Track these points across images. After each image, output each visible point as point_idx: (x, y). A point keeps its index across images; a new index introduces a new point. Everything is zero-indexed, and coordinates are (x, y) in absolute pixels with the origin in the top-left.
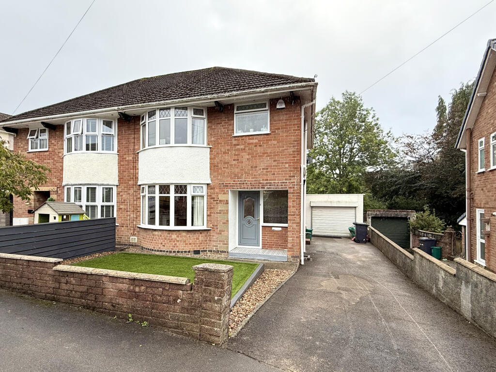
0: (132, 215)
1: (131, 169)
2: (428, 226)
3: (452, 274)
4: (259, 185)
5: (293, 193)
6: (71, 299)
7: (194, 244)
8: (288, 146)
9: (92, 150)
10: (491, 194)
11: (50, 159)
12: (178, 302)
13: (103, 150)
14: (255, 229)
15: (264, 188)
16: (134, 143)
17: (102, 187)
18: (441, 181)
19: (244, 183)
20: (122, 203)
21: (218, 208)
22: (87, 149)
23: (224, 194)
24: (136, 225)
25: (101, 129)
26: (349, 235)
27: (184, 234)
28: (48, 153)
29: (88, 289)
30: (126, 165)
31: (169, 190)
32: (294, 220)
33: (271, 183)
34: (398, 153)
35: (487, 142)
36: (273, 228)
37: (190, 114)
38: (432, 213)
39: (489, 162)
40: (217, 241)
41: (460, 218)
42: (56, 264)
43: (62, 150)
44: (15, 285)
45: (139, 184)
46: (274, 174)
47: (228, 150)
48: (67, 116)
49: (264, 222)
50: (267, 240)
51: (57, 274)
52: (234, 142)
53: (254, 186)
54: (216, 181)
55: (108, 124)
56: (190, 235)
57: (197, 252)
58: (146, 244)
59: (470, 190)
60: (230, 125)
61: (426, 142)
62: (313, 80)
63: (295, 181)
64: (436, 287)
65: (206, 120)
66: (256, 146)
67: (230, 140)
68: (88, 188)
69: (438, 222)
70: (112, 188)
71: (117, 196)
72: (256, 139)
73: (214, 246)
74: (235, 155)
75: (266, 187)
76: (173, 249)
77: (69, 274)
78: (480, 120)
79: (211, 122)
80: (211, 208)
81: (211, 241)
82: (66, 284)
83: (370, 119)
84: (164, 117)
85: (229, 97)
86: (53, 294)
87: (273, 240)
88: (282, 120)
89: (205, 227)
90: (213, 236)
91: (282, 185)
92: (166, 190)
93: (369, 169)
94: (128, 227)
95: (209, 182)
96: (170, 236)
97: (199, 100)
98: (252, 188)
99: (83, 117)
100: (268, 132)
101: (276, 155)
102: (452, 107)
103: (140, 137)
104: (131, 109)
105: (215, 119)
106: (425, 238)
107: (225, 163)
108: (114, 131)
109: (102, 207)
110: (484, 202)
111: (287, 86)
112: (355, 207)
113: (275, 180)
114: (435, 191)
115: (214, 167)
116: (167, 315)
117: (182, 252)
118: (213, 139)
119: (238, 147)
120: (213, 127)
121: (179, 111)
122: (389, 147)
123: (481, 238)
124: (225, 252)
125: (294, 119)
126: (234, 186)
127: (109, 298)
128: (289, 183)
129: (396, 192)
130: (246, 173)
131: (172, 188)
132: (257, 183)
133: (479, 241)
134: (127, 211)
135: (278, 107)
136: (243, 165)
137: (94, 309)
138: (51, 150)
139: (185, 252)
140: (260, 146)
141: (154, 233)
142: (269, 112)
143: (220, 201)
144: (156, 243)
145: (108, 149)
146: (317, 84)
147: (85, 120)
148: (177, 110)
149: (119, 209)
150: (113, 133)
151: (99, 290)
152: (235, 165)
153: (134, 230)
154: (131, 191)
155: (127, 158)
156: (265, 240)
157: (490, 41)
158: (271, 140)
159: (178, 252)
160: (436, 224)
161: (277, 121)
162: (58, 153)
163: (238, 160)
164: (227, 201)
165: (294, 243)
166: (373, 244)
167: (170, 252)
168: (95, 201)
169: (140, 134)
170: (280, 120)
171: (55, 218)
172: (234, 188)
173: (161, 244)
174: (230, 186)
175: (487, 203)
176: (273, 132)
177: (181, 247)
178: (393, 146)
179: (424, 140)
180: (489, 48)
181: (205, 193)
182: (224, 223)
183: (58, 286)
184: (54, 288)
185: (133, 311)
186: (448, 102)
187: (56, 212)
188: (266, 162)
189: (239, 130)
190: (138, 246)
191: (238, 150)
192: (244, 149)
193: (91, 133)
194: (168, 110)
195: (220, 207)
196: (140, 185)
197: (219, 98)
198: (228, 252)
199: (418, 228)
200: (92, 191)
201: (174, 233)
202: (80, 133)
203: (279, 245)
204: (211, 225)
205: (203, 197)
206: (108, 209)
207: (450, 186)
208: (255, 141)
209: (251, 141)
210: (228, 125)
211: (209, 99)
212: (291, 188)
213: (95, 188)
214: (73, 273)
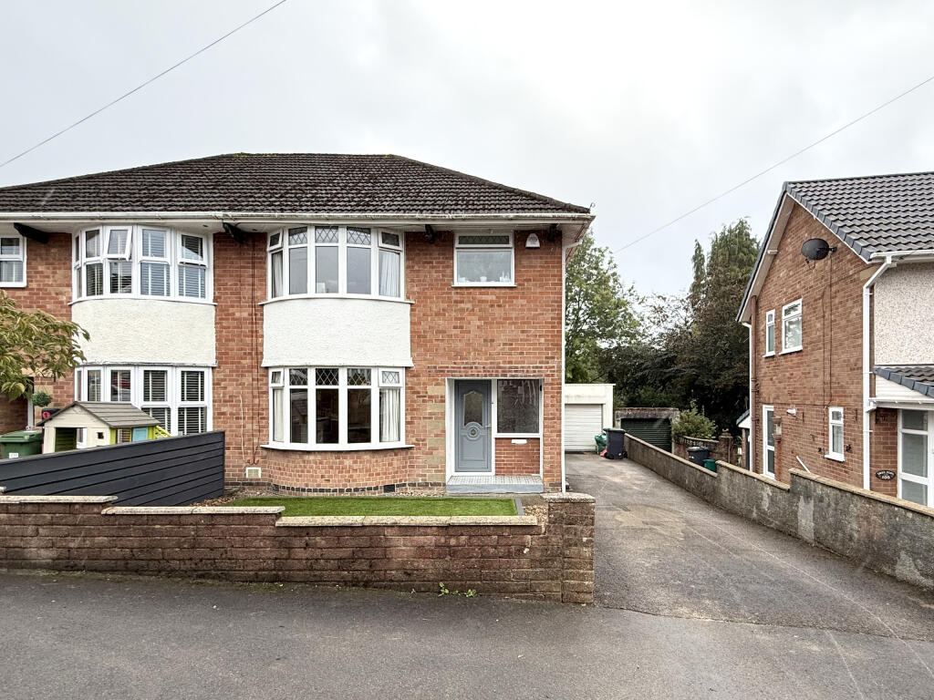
0: (249, 426)
1: (245, 336)
2: (696, 431)
3: (784, 490)
4: (497, 371)
5: (552, 384)
6: (317, 573)
7: (385, 474)
8: (544, 310)
9: (154, 293)
10: (782, 385)
11: (30, 307)
12: (525, 552)
13: (181, 294)
14: (484, 444)
15: (506, 376)
16: (253, 285)
17: (179, 370)
18: (702, 366)
19: (472, 368)
20: (225, 401)
21: (426, 409)
22: (114, 289)
23: (437, 384)
24: (259, 444)
25: (175, 252)
26: (594, 448)
27: (367, 457)
28: (26, 293)
29: (353, 553)
30: (234, 327)
31: (337, 377)
32: (553, 427)
33: (517, 368)
34: (643, 320)
35: (778, 317)
36: (513, 441)
37: (375, 241)
38: (700, 411)
39: (780, 343)
40: (425, 467)
41: (741, 418)
42: (279, 515)
43: (68, 289)
44: (175, 564)
45: (264, 365)
46: (522, 353)
47: (443, 310)
48: (92, 218)
49: (498, 432)
50: (503, 461)
51: (285, 533)
52: (455, 297)
53: (489, 371)
54: (423, 363)
55: (192, 243)
56: (379, 458)
57: (389, 488)
58: (288, 479)
59: (755, 380)
60: (448, 267)
61: (682, 307)
62: (587, 211)
63: (555, 365)
64: (758, 507)
65: (402, 255)
66: (492, 306)
67: (447, 293)
68: (146, 373)
69: (709, 424)
70: (202, 373)
71: (214, 389)
72: (492, 294)
73: (419, 475)
74: (456, 319)
75: (508, 374)
76: (346, 485)
77: (311, 531)
78: (769, 285)
79: (412, 259)
80: (412, 410)
81: (413, 467)
82: (305, 548)
83: (604, 266)
84: (324, 241)
85: (453, 219)
86: (274, 570)
87: (514, 461)
88: (535, 267)
89: (402, 444)
90: (417, 458)
91: (535, 372)
92: (331, 377)
93: (603, 344)
94: (240, 448)
95: (410, 363)
96: (341, 463)
97: (398, 218)
98: (486, 376)
99: (133, 224)
100: (512, 284)
101: (524, 323)
102: (712, 258)
103: (265, 275)
104: (248, 219)
105: (419, 254)
106: (695, 448)
107: (439, 332)
108: (207, 257)
109: (181, 410)
110: (773, 395)
111: (551, 215)
112: (602, 405)
113: (524, 362)
114: (695, 380)
115: (418, 339)
116: (509, 574)
117: (363, 490)
118: (416, 289)
119: (462, 305)
120: (416, 268)
121: (355, 234)
122: (630, 311)
123: (769, 444)
124: (439, 484)
125: (553, 267)
126: (454, 372)
127: (399, 562)
128: (546, 367)
129: (642, 381)
130: (475, 350)
131: (343, 376)
132: (494, 368)
133: (766, 448)
134: (237, 418)
135: (529, 244)
136: (471, 336)
137: (366, 585)
138: (34, 285)
139: (369, 489)
140: (499, 306)
141: (307, 457)
142: (513, 251)
143: (430, 397)
144: (312, 476)
145: (192, 292)
146: (593, 217)
147: (138, 231)
148: (351, 232)
149: (219, 415)
150: (205, 262)
151: (379, 552)
152: (456, 336)
153: (255, 454)
154: (247, 379)
155: (237, 315)
156: (500, 461)
157: (786, 184)
158: (517, 298)
159: (356, 490)
160: (707, 428)
161: (527, 267)
162: (57, 294)
163: (461, 327)
164: (442, 397)
165: (553, 462)
166: (633, 460)
167: (341, 491)
168: (163, 399)
169: (266, 269)
170: (531, 267)
171: (100, 436)
172: (454, 376)
173: (322, 477)
174: (448, 371)
175: (777, 397)
176: (520, 285)
177: (362, 480)
178: (636, 309)
179: (680, 304)
180: (785, 192)
181: (402, 384)
182: (437, 435)
183: (285, 553)
184: (276, 559)
185: (447, 576)
186: (707, 251)
187: (105, 422)
188: (510, 332)
189: (462, 277)
190: (263, 484)
191: (462, 310)
192: (473, 310)
193: (151, 258)
194: (334, 231)
195: (430, 408)
196: (267, 368)
197: (434, 220)
198: (444, 485)
199: (683, 433)
200: (156, 380)
201: (348, 456)
202: (126, 256)
203: (524, 468)
204: (414, 440)
205: (397, 390)
206: (191, 416)
207: (713, 372)
208: (490, 297)
209: (484, 297)
210: (443, 267)
211: (416, 219)
212: (548, 376)
213: (164, 373)
214: (321, 529)
